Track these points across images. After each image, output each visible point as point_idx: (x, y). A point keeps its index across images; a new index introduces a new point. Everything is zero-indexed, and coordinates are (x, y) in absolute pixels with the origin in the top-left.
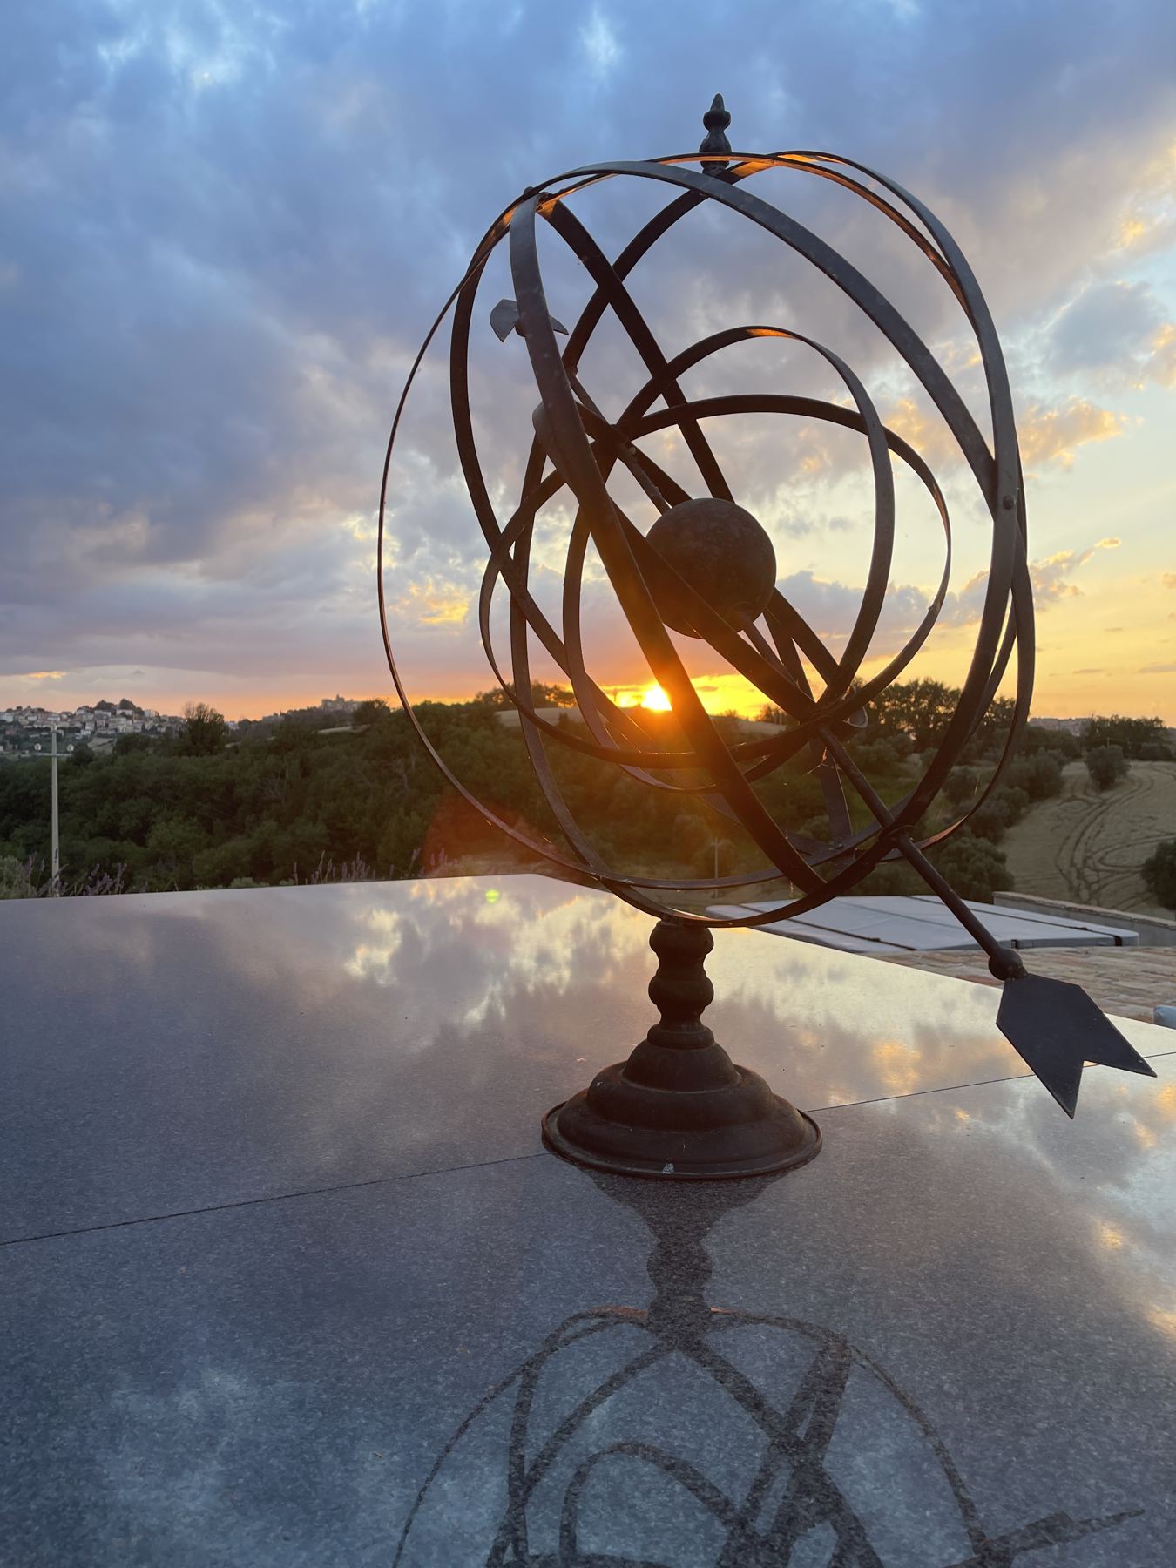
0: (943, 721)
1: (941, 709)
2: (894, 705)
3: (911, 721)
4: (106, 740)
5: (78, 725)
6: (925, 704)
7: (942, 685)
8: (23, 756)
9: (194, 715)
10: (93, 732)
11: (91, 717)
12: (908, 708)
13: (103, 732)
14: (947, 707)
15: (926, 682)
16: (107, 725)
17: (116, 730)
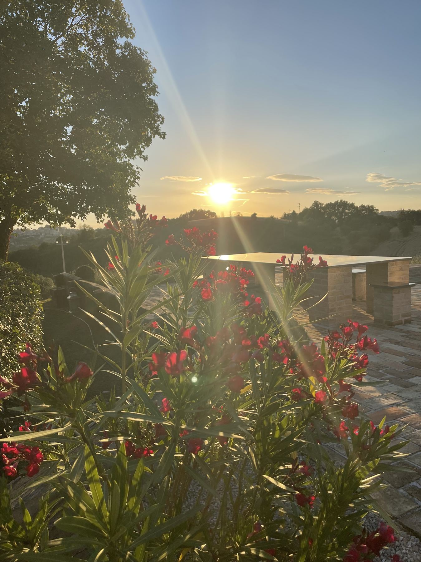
0: (348, 215)
1: (347, 211)
2: (330, 210)
3: (336, 216)
4: (49, 239)
5: (39, 234)
6: (341, 209)
7: (347, 202)
8: (21, 246)
9: (82, 228)
10: (44, 236)
11: (43, 231)
12: (335, 211)
13: (48, 236)
14: (349, 210)
15: (341, 201)
16: (49, 233)
17: (52, 235)
